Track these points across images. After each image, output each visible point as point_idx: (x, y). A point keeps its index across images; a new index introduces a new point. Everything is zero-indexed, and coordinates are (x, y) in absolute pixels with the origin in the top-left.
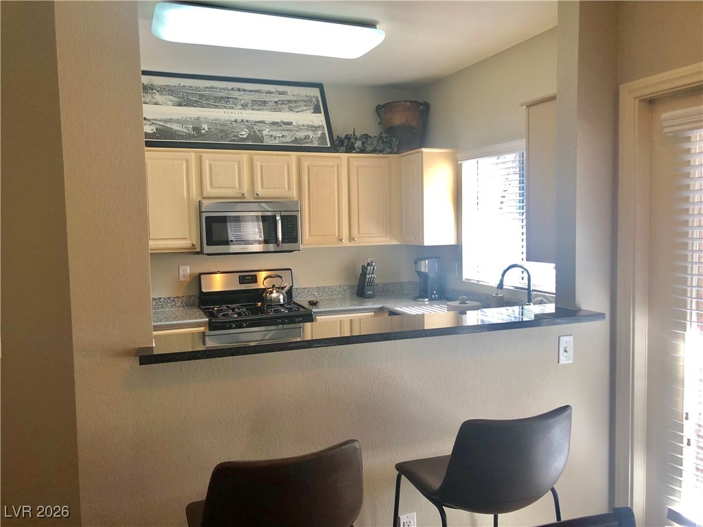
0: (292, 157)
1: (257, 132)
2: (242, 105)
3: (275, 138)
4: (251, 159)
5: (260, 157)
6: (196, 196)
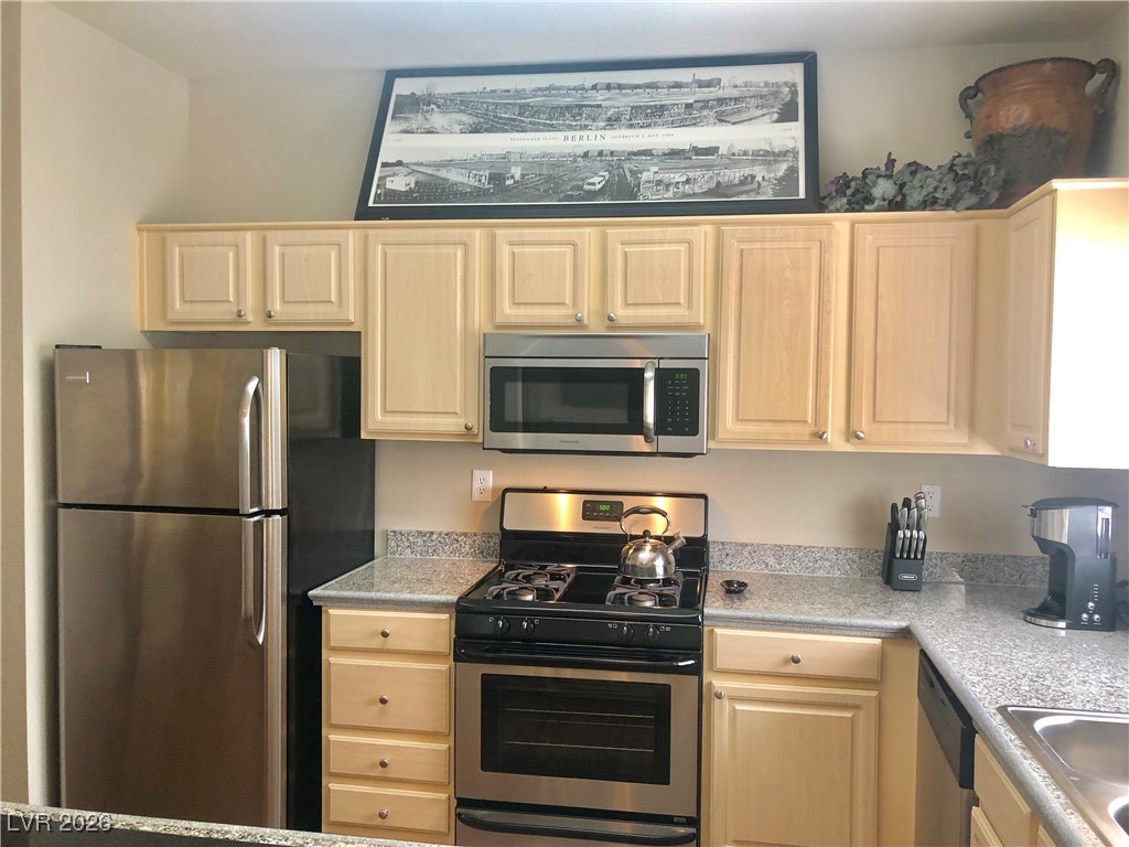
0: (702, 230)
1: (628, 175)
2: (609, 119)
3: (667, 186)
4: (604, 237)
5: (622, 231)
6: (480, 322)
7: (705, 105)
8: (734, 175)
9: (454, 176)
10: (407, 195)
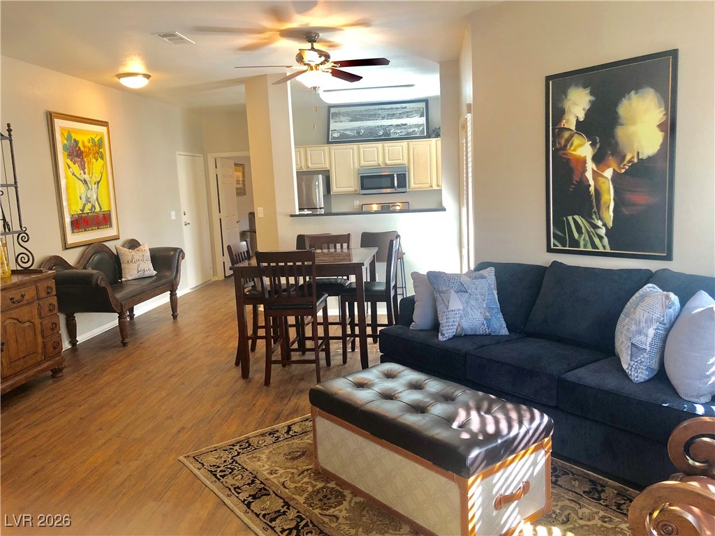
0: (405, 143)
1: (388, 131)
2: (382, 117)
3: (397, 133)
4: (383, 146)
5: (388, 144)
6: (357, 166)
7: (404, 113)
8: (411, 130)
9: (348, 133)
10: (338, 138)
